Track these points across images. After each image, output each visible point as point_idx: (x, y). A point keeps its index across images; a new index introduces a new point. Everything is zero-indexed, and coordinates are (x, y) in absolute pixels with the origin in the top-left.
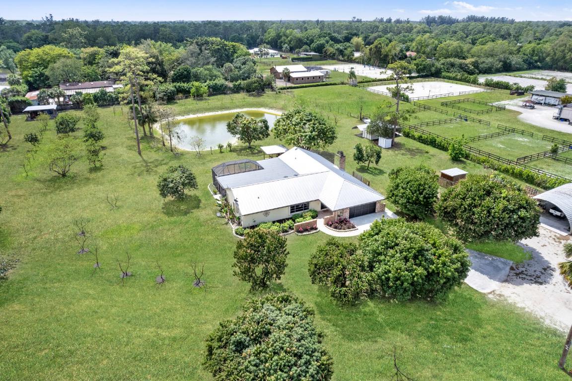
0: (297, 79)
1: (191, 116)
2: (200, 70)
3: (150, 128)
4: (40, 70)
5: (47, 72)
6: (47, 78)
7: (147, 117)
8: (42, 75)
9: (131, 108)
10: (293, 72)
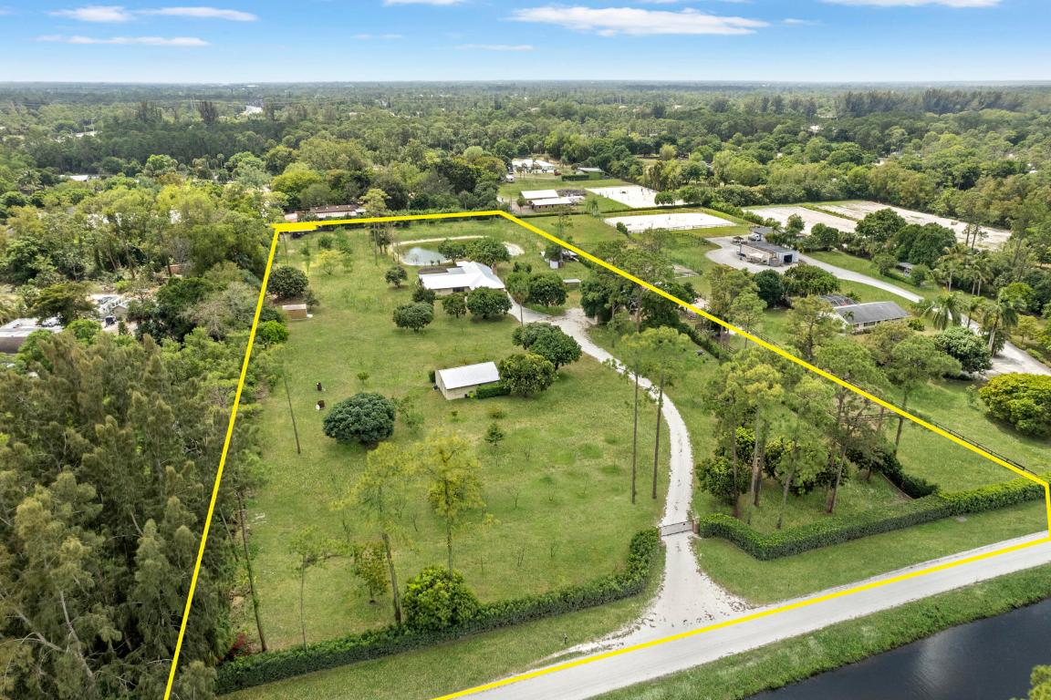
0: (540, 207)
1: (422, 241)
2: (437, 197)
3: (386, 248)
4: (294, 194)
5: (300, 196)
6: (299, 201)
7: (383, 239)
8: (295, 198)
9: (372, 232)
10: (541, 199)
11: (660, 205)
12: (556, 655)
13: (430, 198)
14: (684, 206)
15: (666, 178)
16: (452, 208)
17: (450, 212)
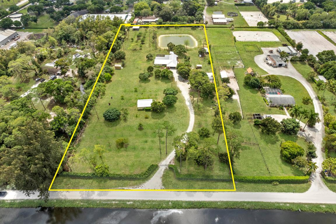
0: (215, 23)
4: (139, 11)
10: (218, 18)
11: (259, 26)
12: (119, 188)
13: (178, 18)
14: (268, 27)
15: (269, 12)
16: (185, 22)
17: (183, 24)
